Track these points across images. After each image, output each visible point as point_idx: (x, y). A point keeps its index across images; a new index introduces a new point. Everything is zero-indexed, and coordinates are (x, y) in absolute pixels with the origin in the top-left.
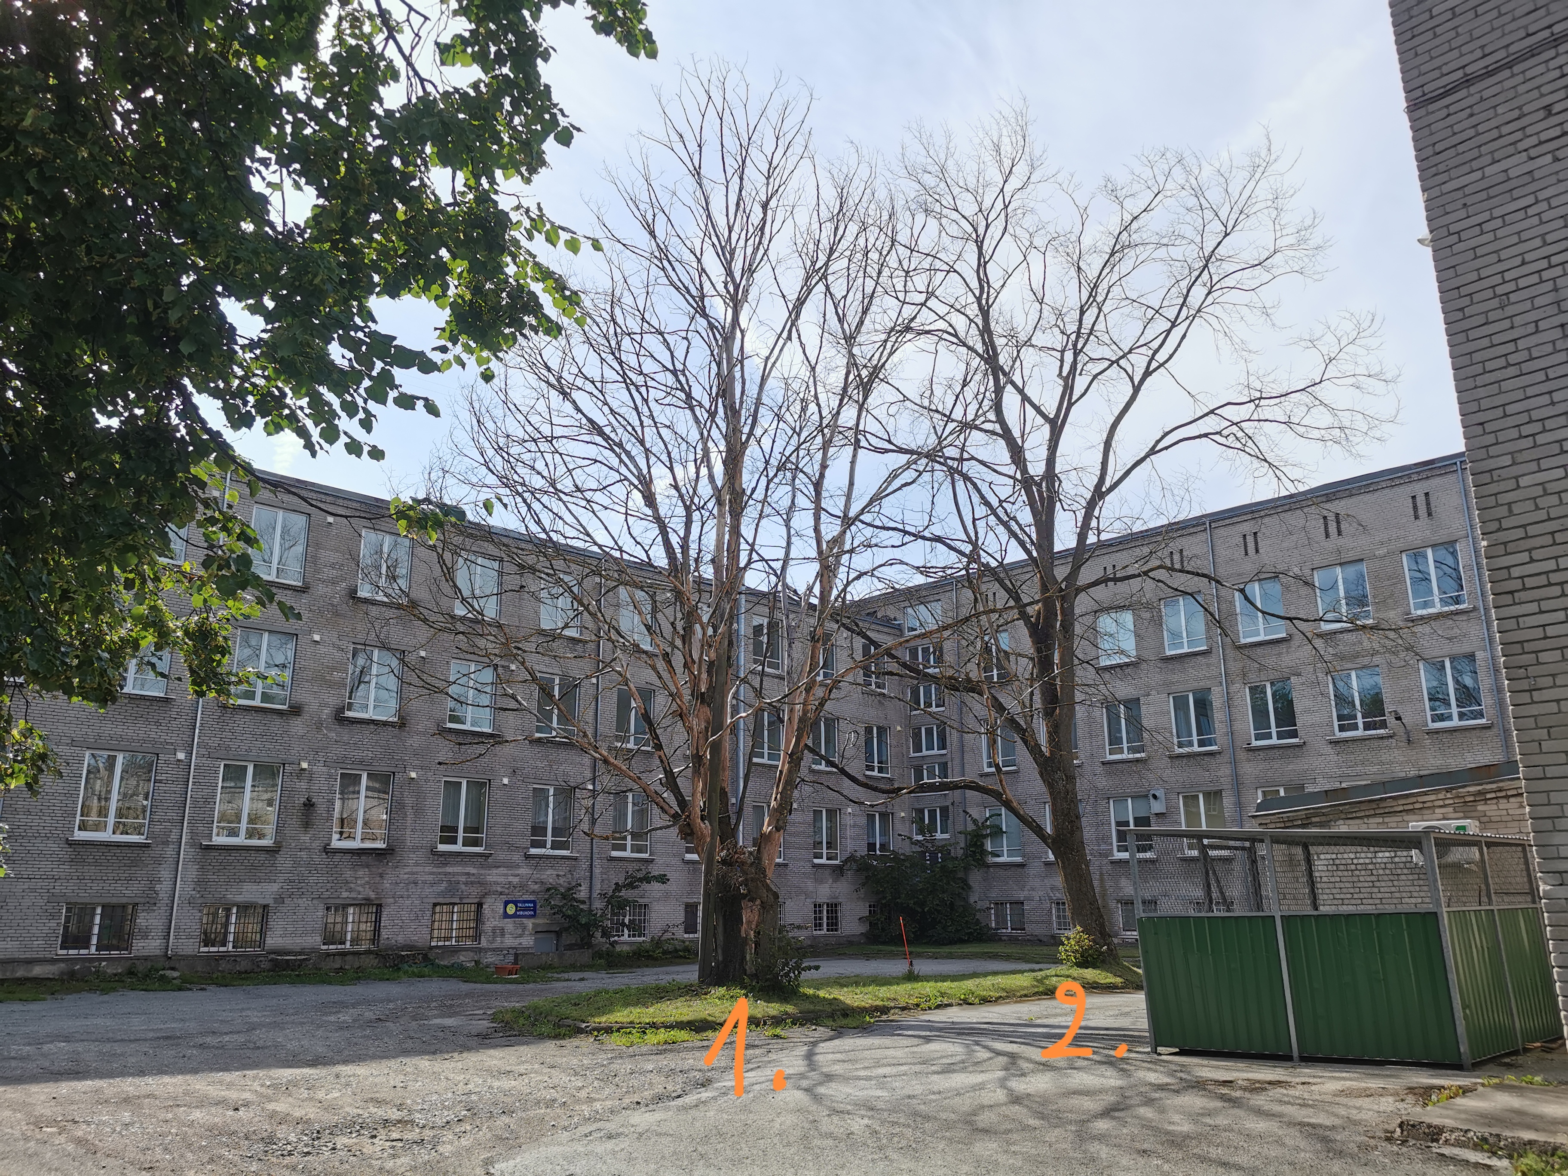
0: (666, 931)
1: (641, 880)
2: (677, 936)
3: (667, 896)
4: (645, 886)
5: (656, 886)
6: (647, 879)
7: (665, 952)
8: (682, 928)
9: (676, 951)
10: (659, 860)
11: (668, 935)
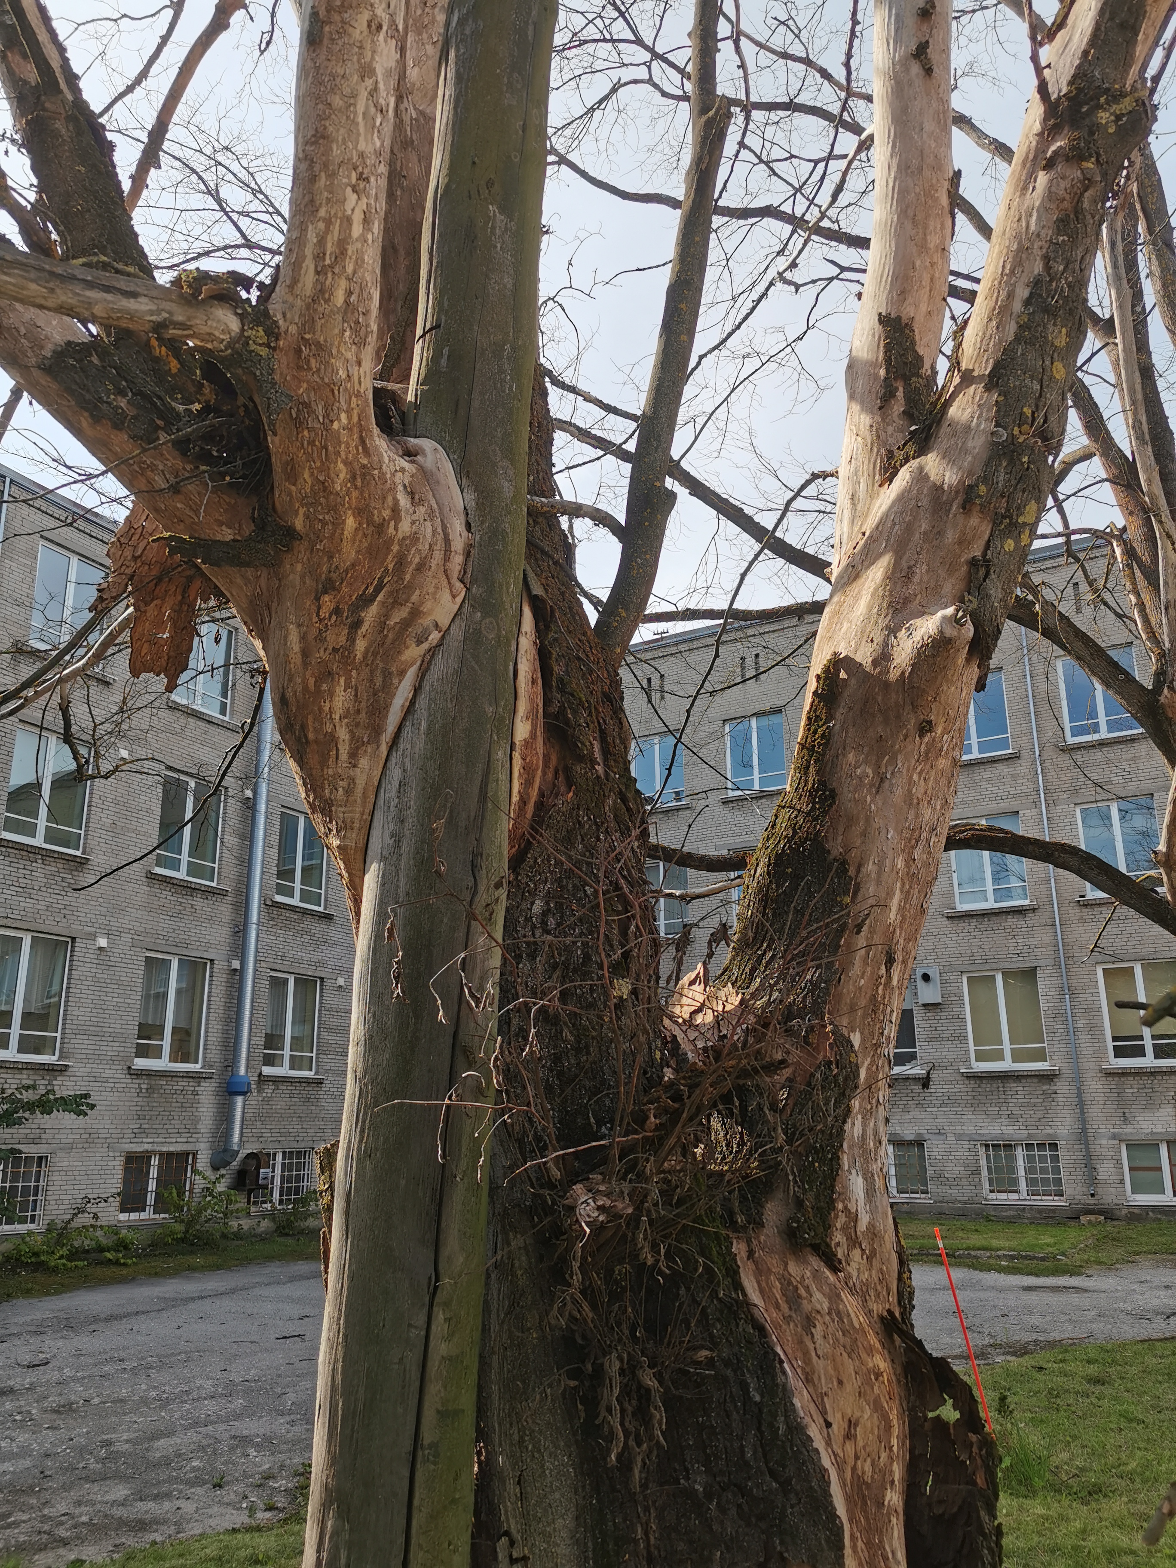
0: (80, 1211)
1: (30, 1106)
2: (104, 1221)
3: (89, 1139)
4: (40, 1119)
5: (65, 1119)
6: (45, 1105)
7: (75, 1255)
8: (115, 1203)
9: (101, 1249)
10: (77, 1068)
11: (84, 1220)
